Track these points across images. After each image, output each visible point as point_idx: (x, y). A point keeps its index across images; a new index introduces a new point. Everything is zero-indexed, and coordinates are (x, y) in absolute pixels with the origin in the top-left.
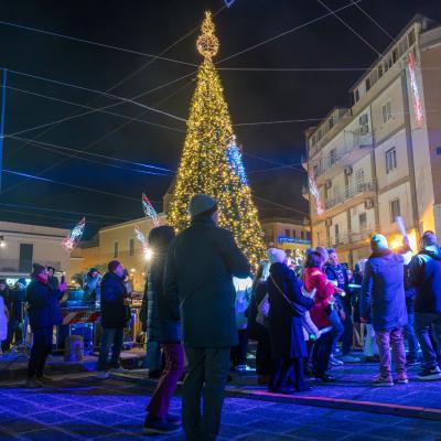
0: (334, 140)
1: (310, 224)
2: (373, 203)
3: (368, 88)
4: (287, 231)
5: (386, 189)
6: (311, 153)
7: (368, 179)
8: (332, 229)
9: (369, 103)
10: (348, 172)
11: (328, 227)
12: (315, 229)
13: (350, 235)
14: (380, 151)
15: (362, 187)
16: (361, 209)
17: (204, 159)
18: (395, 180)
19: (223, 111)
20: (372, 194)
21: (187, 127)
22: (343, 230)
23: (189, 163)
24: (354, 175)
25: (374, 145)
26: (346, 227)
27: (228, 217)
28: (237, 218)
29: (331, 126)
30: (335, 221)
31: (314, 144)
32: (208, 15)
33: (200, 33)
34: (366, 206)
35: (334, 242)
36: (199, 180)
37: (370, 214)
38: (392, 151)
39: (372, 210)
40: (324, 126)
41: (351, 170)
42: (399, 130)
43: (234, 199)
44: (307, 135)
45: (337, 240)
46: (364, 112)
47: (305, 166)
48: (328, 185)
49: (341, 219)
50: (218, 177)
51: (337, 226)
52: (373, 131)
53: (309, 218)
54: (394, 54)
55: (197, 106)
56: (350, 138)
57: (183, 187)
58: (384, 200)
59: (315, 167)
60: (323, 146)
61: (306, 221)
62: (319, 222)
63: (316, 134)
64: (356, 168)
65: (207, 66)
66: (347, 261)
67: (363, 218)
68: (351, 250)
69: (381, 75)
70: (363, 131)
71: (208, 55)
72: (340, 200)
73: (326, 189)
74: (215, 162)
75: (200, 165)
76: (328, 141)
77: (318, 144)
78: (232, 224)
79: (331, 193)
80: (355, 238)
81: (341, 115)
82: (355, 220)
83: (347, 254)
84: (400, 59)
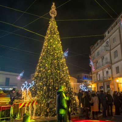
0: (98, 49)
1: (91, 74)
2: (110, 68)
3: (108, 33)
4: (86, 76)
5: (115, 63)
6: (92, 53)
7: (109, 60)
8: (98, 75)
9: (109, 37)
10: (103, 58)
11: (97, 75)
12: (93, 75)
13: (104, 77)
14: (112, 52)
15: (107, 63)
16: (107, 69)
17: (49, 49)
18: (117, 60)
19: (57, 34)
20: (110, 65)
21: (45, 39)
22: (101, 76)
23: (44, 51)
24: (104, 59)
25: (110, 50)
26: (102, 75)
27: (55, 69)
28: (59, 70)
29: (98, 45)
30: (99, 73)
31: (93, 50)
32: (54, 4)
33: (51, 9)
34: (108, 69)
35: (99, 79)
36: (47, 56)
37: (110, 71)
38: (116, 52)
39: (110, 70)
40: (95, 45)
41: (104, 58)
42: (118, 45)
43: (58, 63)
44: (91, 48)
45: (100, 79)
46: (107, 40)
47: (90, 57)
48: (97, 62)
49: (101, 73)
50: (53, 55)
51: (99, 75)
52: (110, 46)
53: (91, 72)
54: (116, 23)
55: (48, 32)
56: (103, 48)
57: (41, 58)
58: (114, 67)
59: (93, 57)
60: (95, 51)
61: (90, 73)
62: (94, 73)
63: (93, 47)
64: (105, 57)
65: (53, 19)
66: (103, 85)
67: (107, 72)
68: (104, 82)
69: (112, 29)
70: (107, 46)
71: (53, 16)
72: (100, 67)
73: (96, 63)
74: (53, 50)
75: (47, 51)
76: (97, 49)
77: (94, 50)
78: (57, 72)
79: (98, 64)
80: (105, 78)
81: (101, 42)
82: (105, 73)
83: (103, 83)
84: (118, 24)
